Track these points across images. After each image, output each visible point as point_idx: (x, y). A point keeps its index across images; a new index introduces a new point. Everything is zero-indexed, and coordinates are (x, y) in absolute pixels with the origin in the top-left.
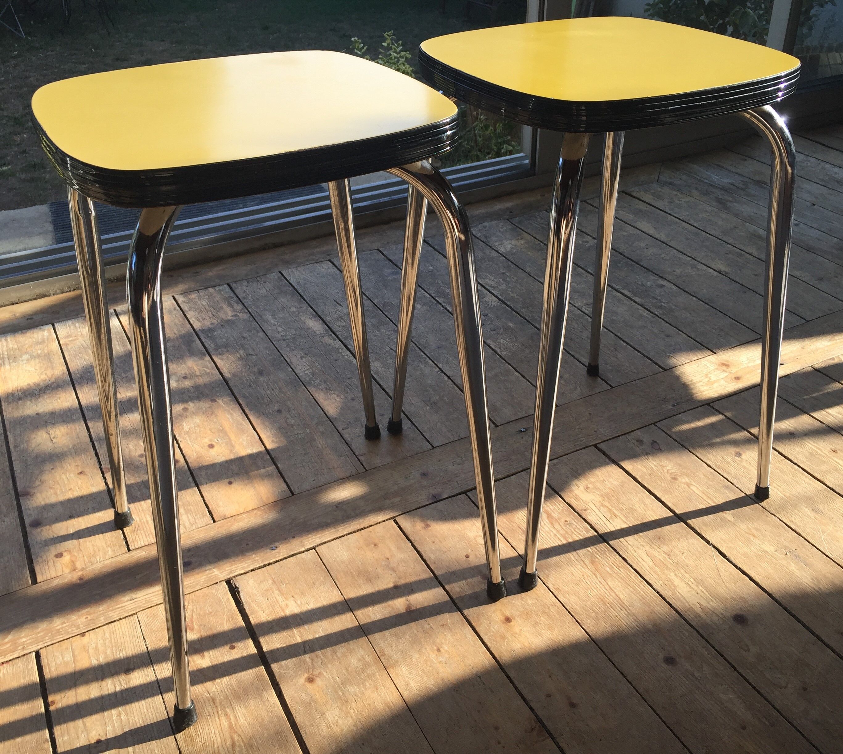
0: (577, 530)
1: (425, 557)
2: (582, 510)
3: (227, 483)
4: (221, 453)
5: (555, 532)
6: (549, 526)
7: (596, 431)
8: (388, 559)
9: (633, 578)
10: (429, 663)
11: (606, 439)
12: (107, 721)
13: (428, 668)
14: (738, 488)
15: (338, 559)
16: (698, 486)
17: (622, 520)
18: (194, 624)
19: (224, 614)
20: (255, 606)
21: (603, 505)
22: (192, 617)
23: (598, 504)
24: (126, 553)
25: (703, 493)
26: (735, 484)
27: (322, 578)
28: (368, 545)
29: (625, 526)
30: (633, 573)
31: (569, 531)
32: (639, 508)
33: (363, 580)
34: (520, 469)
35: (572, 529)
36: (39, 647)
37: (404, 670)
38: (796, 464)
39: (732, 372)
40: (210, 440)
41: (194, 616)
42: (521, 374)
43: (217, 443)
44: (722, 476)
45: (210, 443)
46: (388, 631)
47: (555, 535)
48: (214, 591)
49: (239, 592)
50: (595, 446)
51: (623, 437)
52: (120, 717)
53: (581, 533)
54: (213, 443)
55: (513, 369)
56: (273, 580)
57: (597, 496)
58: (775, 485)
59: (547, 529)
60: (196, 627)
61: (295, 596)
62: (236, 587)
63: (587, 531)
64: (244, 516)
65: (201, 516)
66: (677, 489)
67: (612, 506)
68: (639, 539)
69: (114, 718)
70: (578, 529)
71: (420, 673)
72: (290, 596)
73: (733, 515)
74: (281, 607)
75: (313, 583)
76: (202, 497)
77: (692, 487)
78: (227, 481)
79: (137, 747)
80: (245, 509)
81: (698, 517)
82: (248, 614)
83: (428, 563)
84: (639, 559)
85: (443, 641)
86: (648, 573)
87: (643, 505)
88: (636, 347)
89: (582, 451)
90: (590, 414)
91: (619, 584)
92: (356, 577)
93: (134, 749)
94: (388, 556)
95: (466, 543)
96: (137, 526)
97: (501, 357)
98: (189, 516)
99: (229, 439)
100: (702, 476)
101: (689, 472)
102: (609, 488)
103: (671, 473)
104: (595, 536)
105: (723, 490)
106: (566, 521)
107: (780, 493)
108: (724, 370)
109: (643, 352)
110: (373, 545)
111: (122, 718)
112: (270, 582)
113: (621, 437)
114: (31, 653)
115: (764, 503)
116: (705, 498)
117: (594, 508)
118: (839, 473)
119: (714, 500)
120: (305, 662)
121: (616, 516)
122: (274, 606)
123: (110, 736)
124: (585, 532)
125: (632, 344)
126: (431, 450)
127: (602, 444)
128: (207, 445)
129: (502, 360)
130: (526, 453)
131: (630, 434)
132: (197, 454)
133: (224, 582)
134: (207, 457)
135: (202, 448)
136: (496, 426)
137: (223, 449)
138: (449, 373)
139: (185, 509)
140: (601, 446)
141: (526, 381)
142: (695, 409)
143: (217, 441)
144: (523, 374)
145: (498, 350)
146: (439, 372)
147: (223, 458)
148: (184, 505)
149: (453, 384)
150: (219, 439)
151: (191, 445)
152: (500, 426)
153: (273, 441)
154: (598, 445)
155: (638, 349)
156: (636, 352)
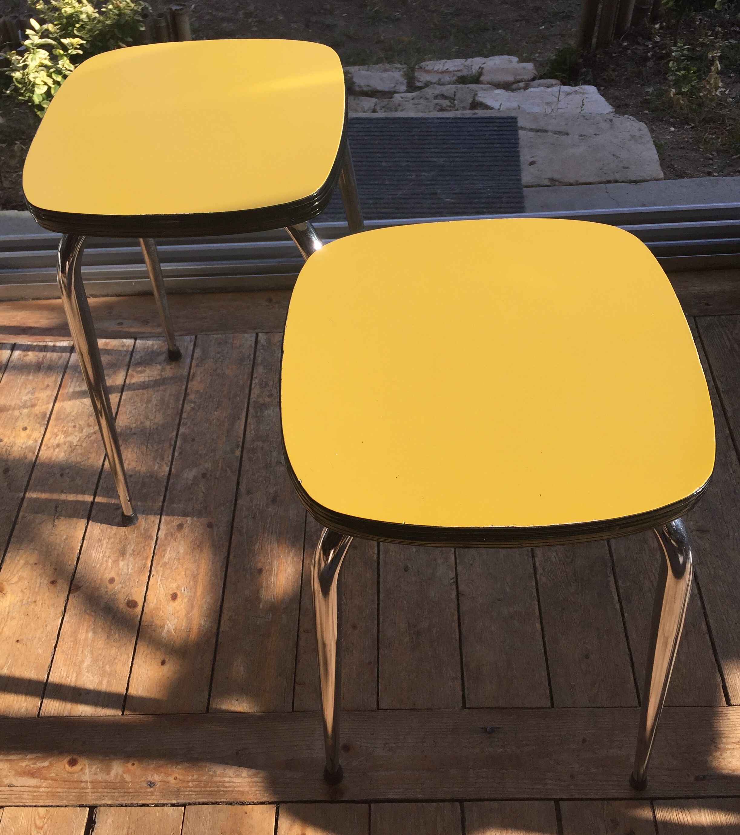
3: (160, 661)
4: (178, 615)
7: (572, 777)
11: (578, 796)
28: (233, 832)
34: (449, 797)
40: (178, 587)
42: (542, 629)
43: (181, 593)
45: (176, 591)
48: (74, 817)
49: (93, 830)
50: (557, 801)
51: (599, 803)
54: (179, 593)
55: (537, 614)
56: (128, 831)
62: (95, 823)
76: (131, 672)
78: (160, 659)
88: (717, 641)
89: (537, 803)
90: (584, 741)
97: (537, 585)
99: (195, 593)
112: (125, 831)
113: (595, 802)
125: (714, 633)
126: (373, 711)
127: (566, 803)
128: (171, 593)
129: (535, 591)
130: (471, 771)
131: (611, 802)
132: (157, 603)
133: (88, 809)
134: (163, 612)
135: (166, 596)
136: (464, 707)
137: (182, 606)
138: (462, 587)
139: (108, 682)
140: (564, 805)
141: (542, 643)
142: (721, 799)
143: (183, 591)
144: (544, 629)
145: (540, 571)
146: (452, 581)
147: (176, 620)
148: (110, 675)
149: (456, 609)
150: (186, 589)
151: (158, 586)
152: (468, 708)
153: (231, 617)
154: (561, 802)
155: (717, 648)
156: (711, 651)
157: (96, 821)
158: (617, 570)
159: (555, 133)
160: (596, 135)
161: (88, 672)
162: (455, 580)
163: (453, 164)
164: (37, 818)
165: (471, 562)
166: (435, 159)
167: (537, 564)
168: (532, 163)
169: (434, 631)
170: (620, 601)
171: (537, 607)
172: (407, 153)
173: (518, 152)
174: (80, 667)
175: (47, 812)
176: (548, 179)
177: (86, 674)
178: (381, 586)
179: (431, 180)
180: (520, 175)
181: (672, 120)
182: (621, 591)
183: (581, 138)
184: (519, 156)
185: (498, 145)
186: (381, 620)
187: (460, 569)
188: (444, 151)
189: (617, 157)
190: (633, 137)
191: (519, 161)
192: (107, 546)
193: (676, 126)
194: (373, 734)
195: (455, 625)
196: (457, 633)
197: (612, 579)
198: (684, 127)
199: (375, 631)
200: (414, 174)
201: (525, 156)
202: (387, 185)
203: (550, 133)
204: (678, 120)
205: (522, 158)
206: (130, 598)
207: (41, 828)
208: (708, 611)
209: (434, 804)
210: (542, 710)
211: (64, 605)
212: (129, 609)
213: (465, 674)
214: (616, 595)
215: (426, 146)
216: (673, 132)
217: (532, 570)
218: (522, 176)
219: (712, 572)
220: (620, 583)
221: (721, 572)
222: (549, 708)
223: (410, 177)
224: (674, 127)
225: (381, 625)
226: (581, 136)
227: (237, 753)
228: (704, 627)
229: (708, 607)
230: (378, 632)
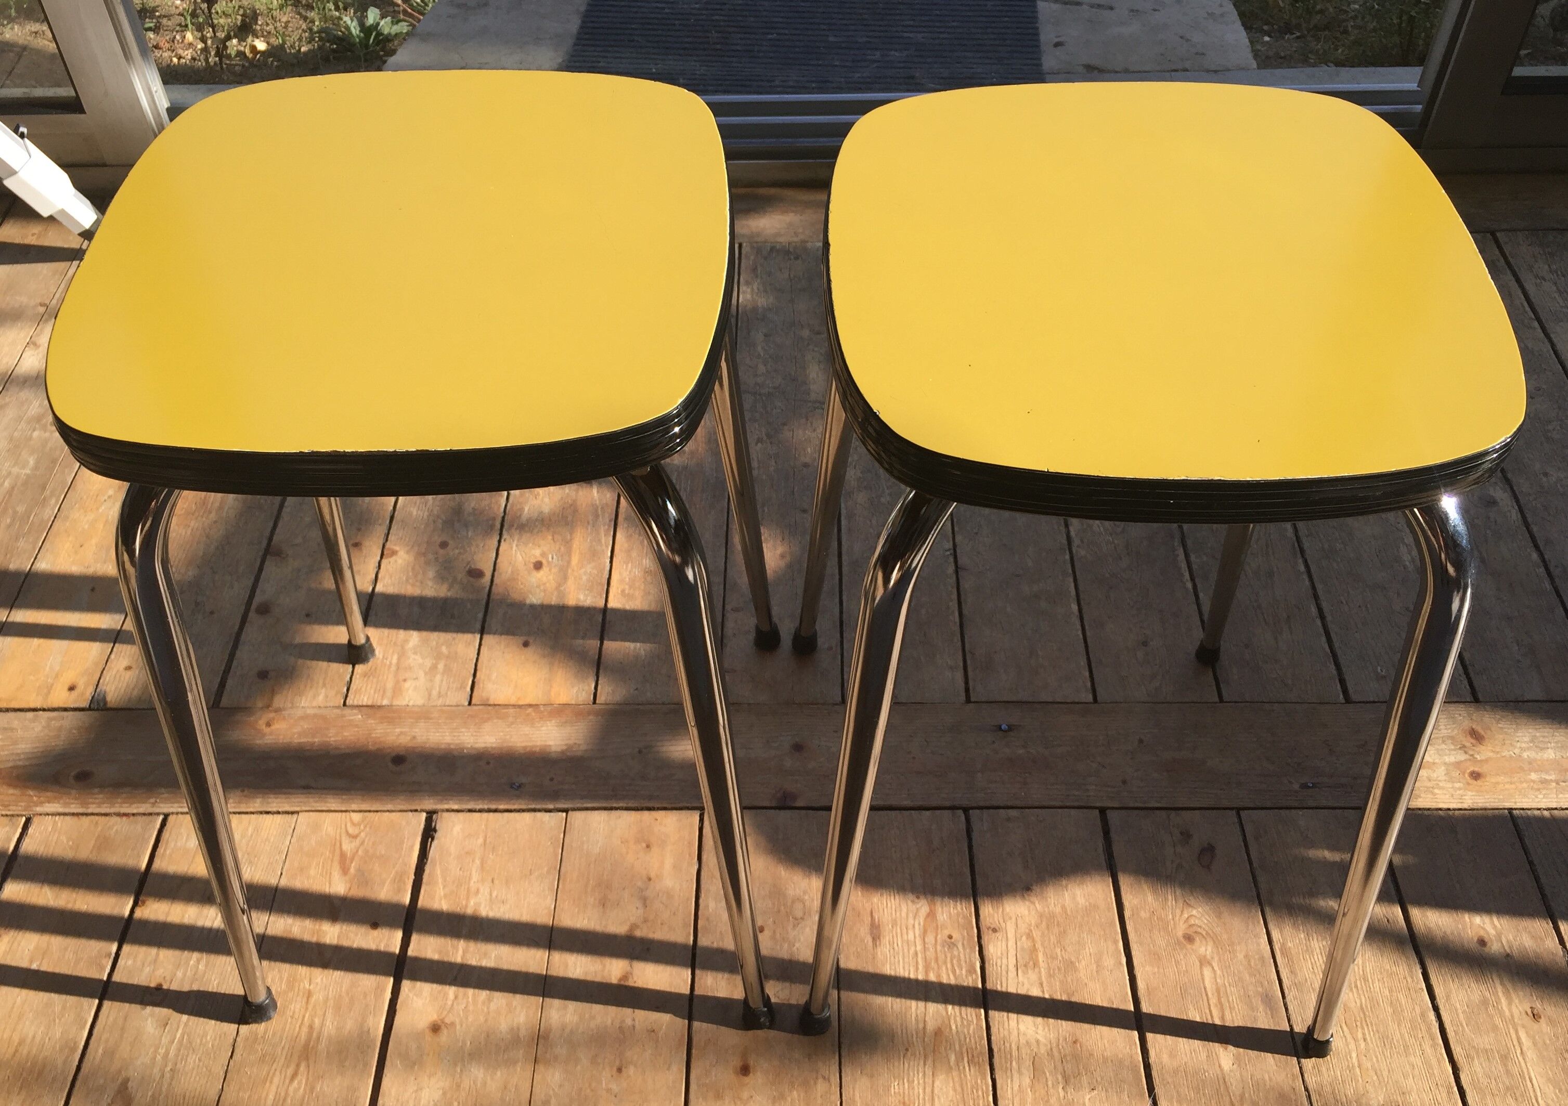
0: (955, 962)
1: (701, 901)
2: (988, 928)
3: (522, 642)
4: (544, 584)
5: (919, 948)
6: (917, 935)
7: (1124, 782)
8: (650, 879)
9: (980, 1093)
10: (594, 1084)
11: (1131, 805)
12: (182, 963)
13: (588, 1091)
14: (1287, 1009)
15: (585, 847)
16: (1218, 972)
17: (1040, 978)
18: (353, 865)
19: (394, 868)
20: (439, 872)
21: (1029, 936)
22: (357, 851)
23: (1023, 928)
24: (338, 707)
25: (1218, 991)
26: (1288, 999)
27: (546, 869)
28: (638, 841)
29: (1035, 992)
30: (987, 1085)
31: (941, 957)
32: (1085, 968)
33: (595, 899)
34: (948, 804)
35: (949, 955)
36: (171, 810)
37: (557, 1075)
38: (1436, 1009)
39: (1478, 757)
40: (543, 554)
41: (360, 852)
42: (1080, 610)
43: (548, 562)
44: (1278, 972)
45: (540, 559)
46: (574, 1003)
47: (916, 954)
48: (404, 823)
49: (433, 839)
50: (1103, 811)
51: (1163, 813)
52: (199, 964)
53: (958, 971)
54: (544, 562)
55: (1073, 592)
56: (485, 841)
57: (1033, 912)
58: (1360, 1035)
59: (911, 936)
60: (352, 870)
61: (496, 882)
62: (435, 830)
63: (971, 971)
64: (511, 711)
65: (459, 686)
66: (1177, 963)
67: (1042, 945)
68: (1040, 1027)
69: (192, 962)
70: (959, 960)
71: (574, 1093)
72: (490, 879)
73: (1237, 1060)
74: (468, 889)
75: (531, 870)
76: (478, 654)
77: (1207, 972)
78: (521, 640)
79: (192, 1018)
80: (519, 699)
81: (1170, 1035)
82: (424, 881)
83: (700, 913)
84: (1014, 1063)
85: (635, 1058)
86: (1010, 1096)
87: (1095, 967)
88: (1333, 628)
89: (1073, 812)
90: (1141, 741)
91: (951, 1093)
92: (589, 890)
93: (188, 1021)
94: (652, 875)
95: (774, 904)
96: (373, 668)
97: (1072, 558)
98: (445, 679)
99: (569, 562)
100: (1241, 956)
101: (1225, 936)
102: (1063, 907)
103: (1191, 926)
104: (976, 989)
105: (1258, 1002)
106: (950, 937)
107: (1354, 1055)
108: (1463, 747)
109: (1337, 645)
110: (644, 845)
111: (200, 967)
112: (481, 840)
113: (1158, 812)
114: (158, 814)
115: (1308, 1063)
116: (1213, 1001)
117: (1011, 935)
118: (1505, 1065)
119: (1227, 1013)
120: (446, 995)
121: (1036, 964)
122: (461, 886)
123: (174, 987)
124: (964, 972)
125: (1329, 618)
126: (837, 704)
127: (1116, 812)
128: (534, 560)
129: (1069, 566)
130: (979, 775)
131: (1180, 812)
132: (512, 572)
133: (424, 815)
134: (522, 584)
135: (525, 564)
136: (968, 700)
137: (551, 577)
138: (963, 560)
139: (445, 665)
140: (1112, 816)
141: (1079, 627)
142: (1338, 811)
143: (550, 559)
144: (1083, 611)
145: (1076, 542)
146: (948, 553)
147: (542, 594)
148: (448, 657)
149: (955, 585)
150: (555, 557)
151: (514, 552)
152: (974, 702)
153: (623, 591)
154: (1108, 812)
155: (1333, 635)
156: (1324, 639)
157: (437, 828)
158: (1189, 543)
159: (1092, 6)
160: (1155, 10)
161: (415, 653)
162: (952, 551)
163: (937, 42)
164: (349, 825)
165: (975, 531)
166: (911, 35)
167: (1073, 534)
168: (1057, 45)
169: (923, 611)
170: (1192, 579)
171: (1072, 585)
172: (865, 25)
173: (1037, 28)
174: (403, 647)
175: (364, 819)
176: (1083, 65)
177: (413, 656)
178: (844, 557)
179: (904, 62)
180: (1040, 59)
181: (1265, 28)
182: (1195, 567)
183: (1131, 14)
184: (1037, 34)
185: (1006, 19)
186: (844, 598)
187: (959, 538)
188: (923, 24)
189: (1188, 40)
190: (1211, 15)
191: (1038, 40)
192: (433, 502)
193: (1273, 34)
194: (836, 732)
195: (954, 605)
196: (957, 614)
197: (1181, 552)
198: (1284, 38)
199: (837, 611)
200: (878, 53)
201: (1047, 35)
202: (836, 66)
203: (1085, 7)
204: (1275, 27)
205: (1043, 38)
206: (473, 566)
207: (355, 837)
208: (1320, 593)
209: (928, 813)
210: (1080, 706)
211: (375, 572)
212: (471, 579)
213: (969, 662)
214: (1187, 572)
215: (898, 17)
216: (1267, 42)
217: (1065, 542)
218: (1043, 59)
219: (1326, 546)
220: (1193, 558)
221: (1339, 546)
222: (1091, 703)
223: (872, 57)
224: (1270, 36)
225: (844, 604)
226: (1132, 11)
227: (640, 752)
228: (1314, 610)
229: (1319, 587)
230: (841, 612)
